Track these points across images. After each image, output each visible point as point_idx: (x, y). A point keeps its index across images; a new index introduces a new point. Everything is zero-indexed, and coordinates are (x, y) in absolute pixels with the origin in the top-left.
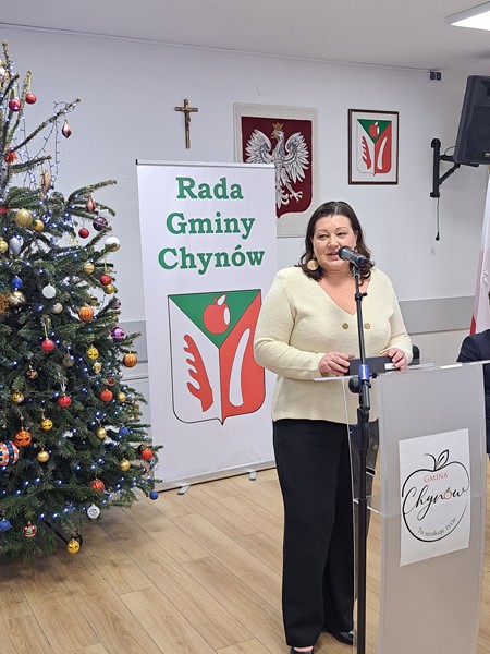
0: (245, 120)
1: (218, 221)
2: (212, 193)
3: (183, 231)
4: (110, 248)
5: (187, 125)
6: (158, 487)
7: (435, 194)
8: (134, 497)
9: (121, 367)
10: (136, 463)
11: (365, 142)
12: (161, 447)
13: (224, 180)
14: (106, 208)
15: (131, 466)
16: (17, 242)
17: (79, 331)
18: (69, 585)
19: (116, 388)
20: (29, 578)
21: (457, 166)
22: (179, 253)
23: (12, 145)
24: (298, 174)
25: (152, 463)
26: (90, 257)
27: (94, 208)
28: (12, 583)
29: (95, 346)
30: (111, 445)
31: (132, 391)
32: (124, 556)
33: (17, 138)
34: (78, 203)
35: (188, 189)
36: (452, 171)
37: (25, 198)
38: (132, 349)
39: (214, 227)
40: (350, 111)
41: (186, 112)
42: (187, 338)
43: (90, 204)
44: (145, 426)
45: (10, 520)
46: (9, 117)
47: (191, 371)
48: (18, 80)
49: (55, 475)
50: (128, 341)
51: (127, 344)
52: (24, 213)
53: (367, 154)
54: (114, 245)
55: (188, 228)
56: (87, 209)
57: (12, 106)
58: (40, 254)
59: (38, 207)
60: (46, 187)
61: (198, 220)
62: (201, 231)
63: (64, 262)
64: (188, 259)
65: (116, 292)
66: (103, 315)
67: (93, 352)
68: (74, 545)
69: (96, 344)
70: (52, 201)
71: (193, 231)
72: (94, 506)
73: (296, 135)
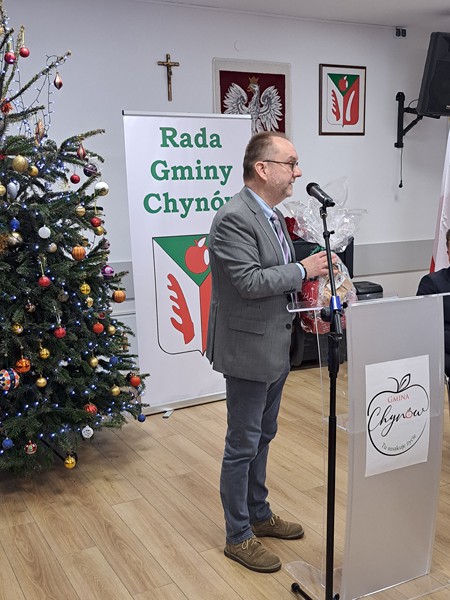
0: (223, 74)
1: (198, 168)
2: (193, 143)
3: (166, 177)
4: (100, 192)
5: (169, 79)
6: (144, 411)
7: (399, 145)
8: (124, 420)
9: (110, 303)
10: (126, 389)
11: (334, 95)
12: (148, 375)
13: (203, 130)
14: (95, 155)
15: (121, 392)
16: (14, 186)
17: (72, 269)
18: (67, 497)
19: (107, 322)
20: (30, 490)
21: (420, 118)
22: (163, 198)
23: (7, 97)
24: (272, 124)
25: (140, 389)
26: (82, 200)
27: (84, 155)
28: (15, 495)
29: (87, 283)
30: (102, 373)
31: (121, 324)
32: (115, 472)
33: (13, 89)
34: (70, 151)
35: (171, 138)
36: (414, 122)
37: (20, 146)
38: (120, 286)
39: (195, 174)
40: (321, 66)
41: (168, 65)
42: (170, 277)
43: (81, 151)
44: (133, 356)
45: (13, 439)
46: (5, 69)
47: (174, 307)
48: (13, 34)
49: (52, 400)
50: (116, 279)
51: (116, 282)
52: (21, 159)
53: (336, 106)
54: (103, 190)
55: (171, 175)
56: (79, 157)
57: (7, 59)
58: (35, 198)
59: (33, 154)
60: (40, 135)
61: (180, 167)
62: (183, 178)
63: (58, 205)
64: (171, 204)
65: (105, 233)
66: (94, 255)
67: (85, 287)
68: (71, 461)
69: (88, 281)
70: (45, 149)
71: (175, 177)
72: (88, 427)
73: (271, 88)
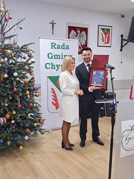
0: (69, 27)
1: (62, 56)
2: (61, 48)
3: (52, 58)
4: (33, 62)
5: (53, 28)
6: (43, 131)
7: (121, 50)
8: (37, 134)
9: (34, 97)
11: (102, 35)
12: (45, 120)
13: (64, 44)
14: (32, 51)
15: (37, 125)
16: (6, 59)
17: (24, 86)
18: (19, 159)
19: (33, 103)
20: (8, 156)
21: (128, 42)
22: (51, 64)
23: (5, 31)
24: (83, 43)
25: (42, 124)
26: (27, 64)
28: (3, 158)
29: (28, 91)
30: (30, 118)
31: (37, 103)
32: (34, 151)
33: (7, 29)
34: (24, 49)
35: (54, 46)
36: (126, 44)
37: (8, 47)
38: (38, 92)
40: (99, 26)
41: (53, 24)
42: (52, 89)
43: (28, 49)
44: (41, 114)
45: (3, 140)
47: (53, 98)
49: (16, 127)
51: (37, 90)
52: (9, 51)
53: (103, 38)
57: (6, 20)
58: (12, 63)
59: (13, 50)
60: (15, 44)
61: (56, 55)
62: (57, 58)
63: (20, 66)
64: (53, 66)
65: (34, 75)
66: (30, 82)
68: (21, 147)
70: (16, 48)
71: (55, 58)
72: (26, 136)
73: (83, 32)
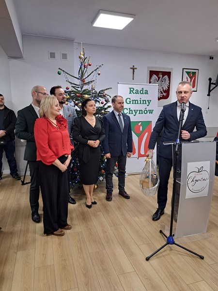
0: (150, 71)
1: (140, 101)
2: (139, 92)
3: (130, 103)
5: (133, 73)
7: (209, 95)
11: (187, 78)
13: (143, 89)
14: (108, 95)
21: (216, 86)
22: (129, 110)
23: (84, 78)
24: (166, 88)
26: (104, 109)
27: (105, 95)
33: (86, 75)
34: (101, 94)
35: (132, 91)
36: (214, 88)
39: (139, 102)
40: (183, 69)
41: (133, 69)
52: (86, 96)
55: (132, 102)
56: (103, 96)
59: (90, 95)
60: (93, 89)
61: (135, 100)
62: (135, 103)
64: (131, 111)
70: (94, 93)
71: (133, 103)
73: (166, 76)
